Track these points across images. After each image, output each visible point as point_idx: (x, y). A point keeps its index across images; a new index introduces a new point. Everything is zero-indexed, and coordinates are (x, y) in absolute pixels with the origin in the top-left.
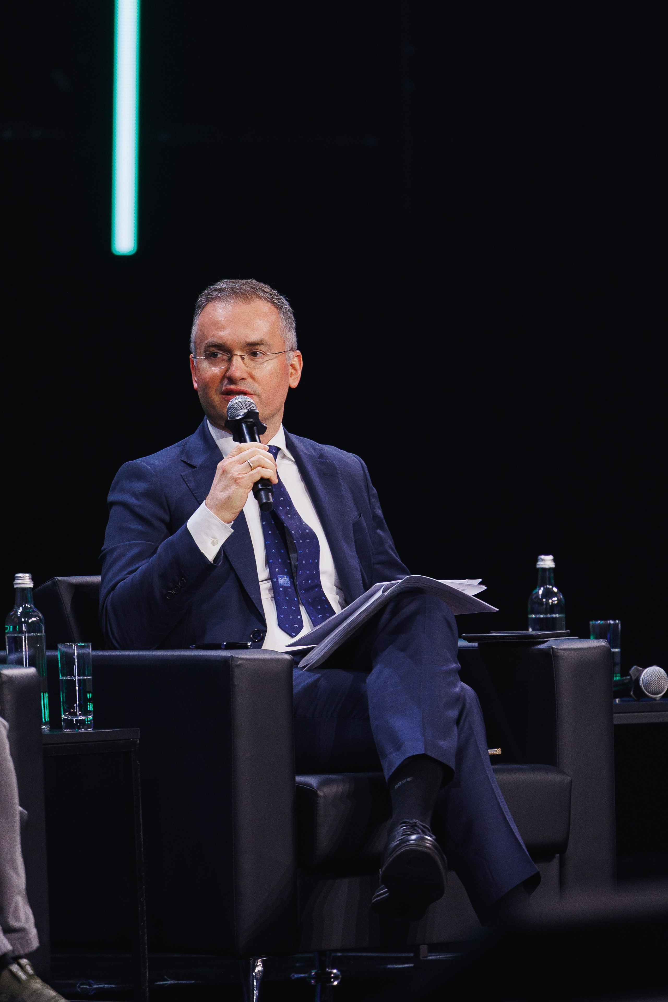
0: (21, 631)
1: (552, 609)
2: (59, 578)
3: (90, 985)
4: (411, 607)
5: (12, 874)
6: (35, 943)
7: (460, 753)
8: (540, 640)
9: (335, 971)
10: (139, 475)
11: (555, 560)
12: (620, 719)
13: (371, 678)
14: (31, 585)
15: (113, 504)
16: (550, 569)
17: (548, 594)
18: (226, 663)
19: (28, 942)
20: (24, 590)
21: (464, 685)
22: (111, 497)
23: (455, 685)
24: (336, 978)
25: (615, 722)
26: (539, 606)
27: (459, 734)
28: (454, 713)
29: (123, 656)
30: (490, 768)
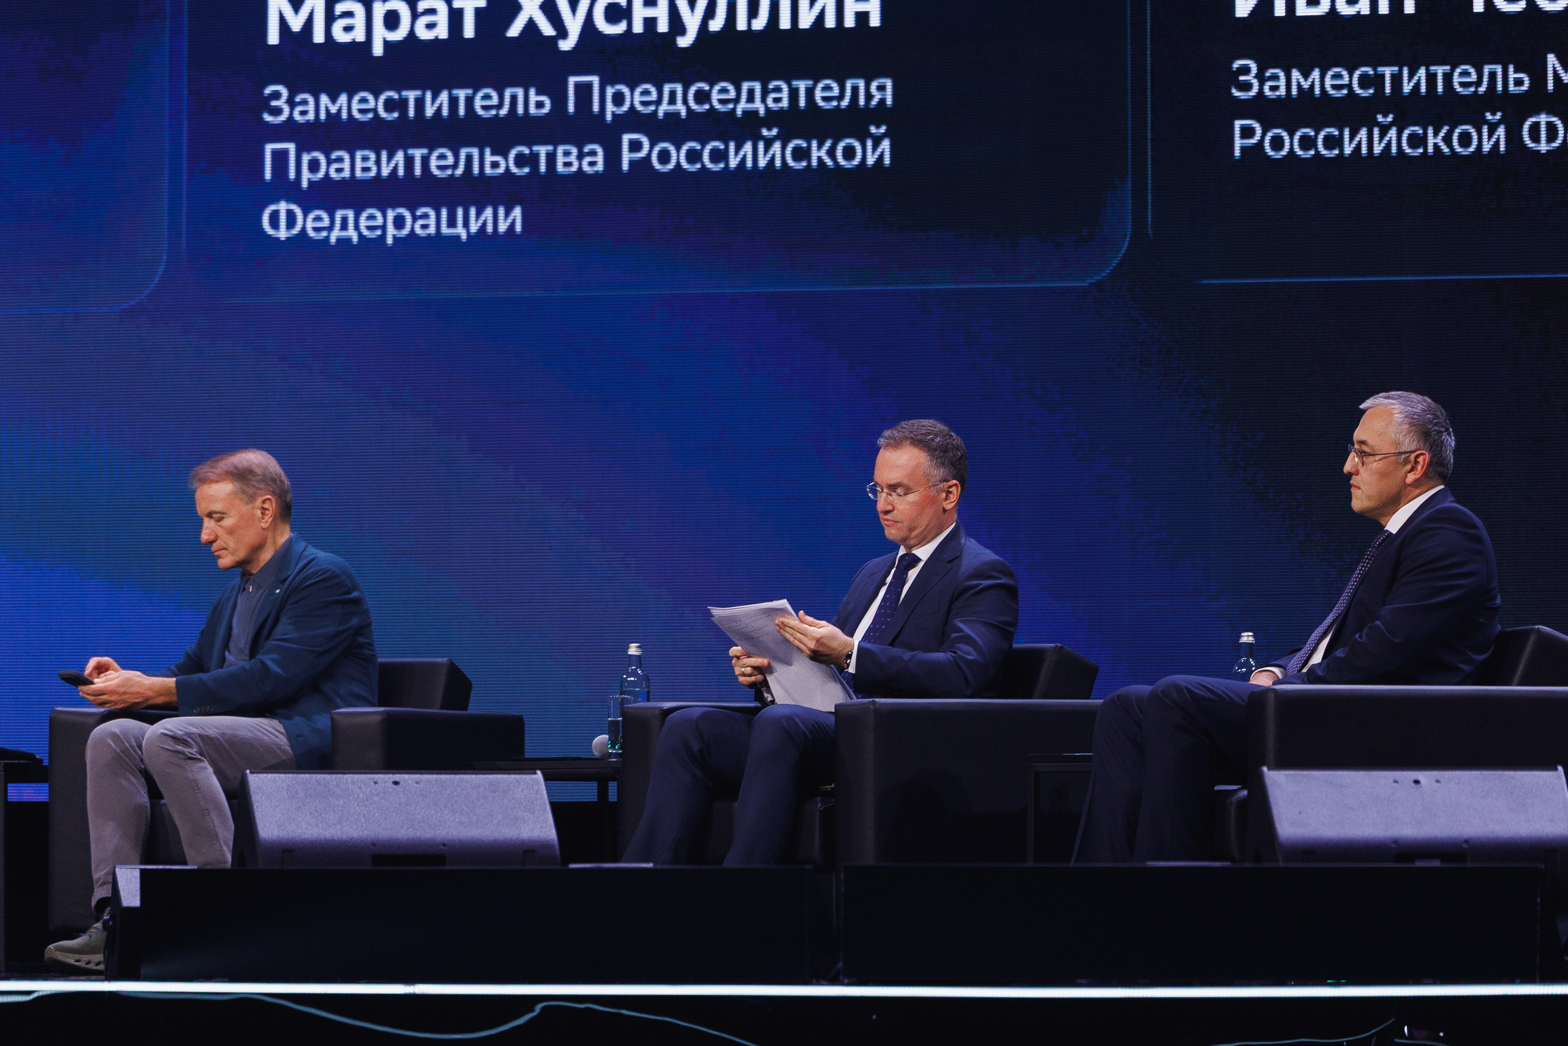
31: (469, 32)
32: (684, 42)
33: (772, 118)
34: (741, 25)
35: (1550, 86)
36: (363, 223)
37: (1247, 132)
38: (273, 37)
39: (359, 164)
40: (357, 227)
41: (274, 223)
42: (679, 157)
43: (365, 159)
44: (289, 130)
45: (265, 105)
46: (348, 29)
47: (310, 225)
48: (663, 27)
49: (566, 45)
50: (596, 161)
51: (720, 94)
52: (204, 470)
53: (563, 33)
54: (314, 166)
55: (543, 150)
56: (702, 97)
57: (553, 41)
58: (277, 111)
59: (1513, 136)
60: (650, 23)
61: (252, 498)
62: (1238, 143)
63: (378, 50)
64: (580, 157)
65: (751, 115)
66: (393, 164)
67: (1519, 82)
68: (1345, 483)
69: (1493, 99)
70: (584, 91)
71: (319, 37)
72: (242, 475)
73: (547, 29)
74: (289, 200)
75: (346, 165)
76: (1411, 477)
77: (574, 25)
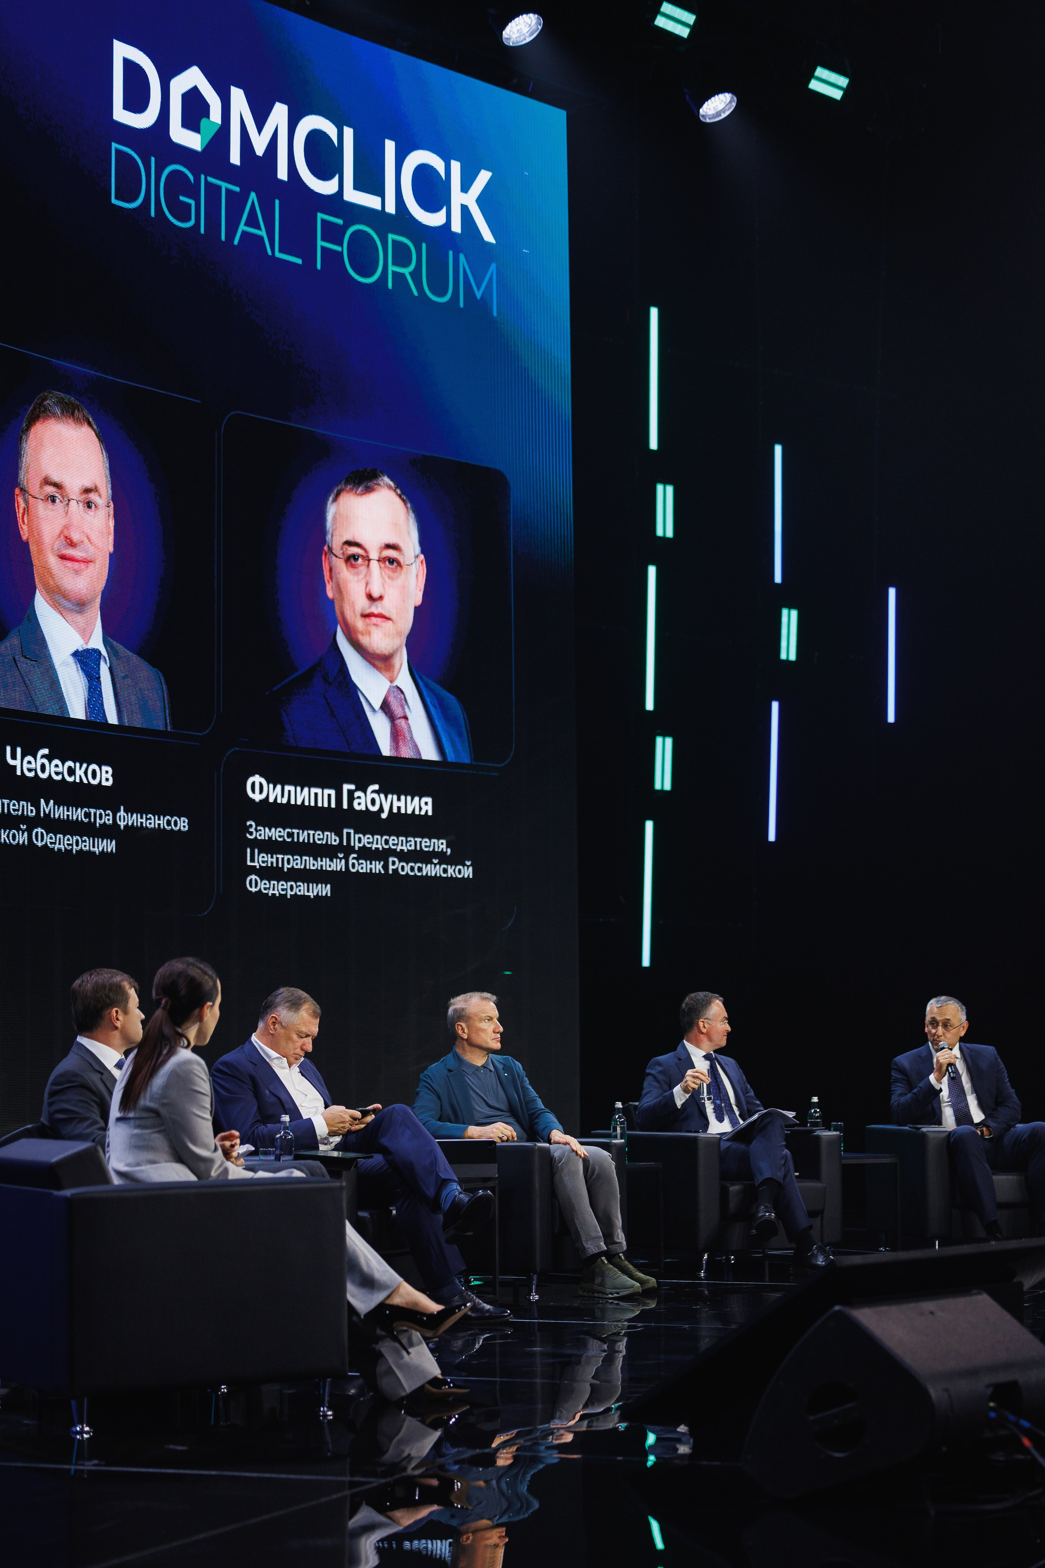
0: (617, 1124)
1: (817, 1118)
2: (631, 1103)
3: (638, 1261)
4: (768, 1120)
5: (617, 1221)
6: (625, 1248)
7: (785, 1177)
8: (814, 1131)
9: (733, 1257)
10: (659, 1064)
11: (818, 1099)
12: (844, 1162)
13: (751, 1146)
14: (622, 1107)
15: (649, 1074)
16: (816, 1102)
17: (816, 1112)
18: (696, 1138)
19: (622, 1247)
20: (619, 1109)
21: (787, 1150)
22: (648, 1071)
23: (783, 1151)
24: (733, 1260)
25: (843, 1163)
26: (812, 1117)
27: (785, 1169)
28: (783, 1162)
29: (653, 1134)
30: (795, 1180)
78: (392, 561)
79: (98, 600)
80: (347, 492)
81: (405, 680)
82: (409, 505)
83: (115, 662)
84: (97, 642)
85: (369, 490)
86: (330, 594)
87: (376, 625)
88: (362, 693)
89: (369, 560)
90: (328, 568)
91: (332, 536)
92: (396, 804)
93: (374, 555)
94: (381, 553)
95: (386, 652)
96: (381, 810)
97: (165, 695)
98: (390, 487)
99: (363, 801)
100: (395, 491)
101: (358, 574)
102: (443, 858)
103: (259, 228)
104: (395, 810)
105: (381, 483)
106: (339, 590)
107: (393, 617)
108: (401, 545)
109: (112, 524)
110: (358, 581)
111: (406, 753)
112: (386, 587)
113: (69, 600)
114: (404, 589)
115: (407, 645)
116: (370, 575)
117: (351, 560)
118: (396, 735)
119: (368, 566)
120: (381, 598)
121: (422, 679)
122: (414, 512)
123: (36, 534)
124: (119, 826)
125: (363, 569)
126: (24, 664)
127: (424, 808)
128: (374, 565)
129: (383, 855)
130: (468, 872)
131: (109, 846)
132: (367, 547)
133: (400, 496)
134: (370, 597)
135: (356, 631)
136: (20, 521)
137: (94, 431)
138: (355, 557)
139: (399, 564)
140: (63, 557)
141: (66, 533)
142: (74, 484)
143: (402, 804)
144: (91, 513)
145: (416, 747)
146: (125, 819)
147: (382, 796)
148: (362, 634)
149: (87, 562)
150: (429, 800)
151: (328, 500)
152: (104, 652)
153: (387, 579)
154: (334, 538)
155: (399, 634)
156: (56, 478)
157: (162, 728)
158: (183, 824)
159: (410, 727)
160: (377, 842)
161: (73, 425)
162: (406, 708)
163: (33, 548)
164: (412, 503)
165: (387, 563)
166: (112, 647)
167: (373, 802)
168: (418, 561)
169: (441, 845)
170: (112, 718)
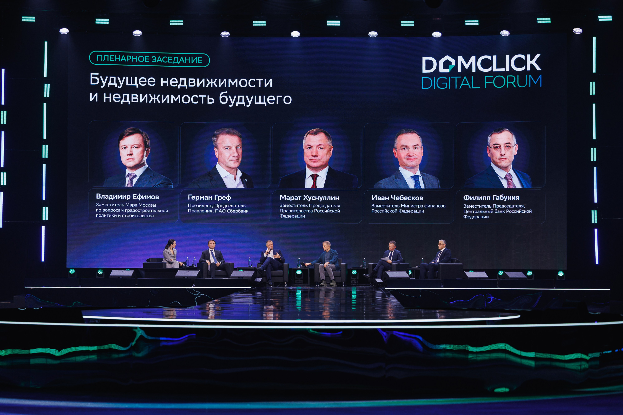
31: (300, 199)
32: (320, 201)
33: (329, 208)
34: (326, 200)
35: (401, 207)
36: (289, 216)
37: (373, 210)
38: (281, 199)
39: (289, 211)
40: (289, 217)
41: (281, 216)
42: (320, 211)
43: (290, 211)
44: (282, 208)
45: (280, 205)
46: (288, 199)
47: (284, 216)
48: (318, 200)
49: (309, 201)
50: (312, 211)
51: (324, 206)
52: (324, 242)
53: (309, 200)
54: (285, 211)
55: (307, 210)
56: (322, 206)
57: (308, 200)
58: (281, 206)
59: (398, 211)
60: (317, 199)
61: (328, 245)
62: (372, 211)
63: (291, 201)
64: (310, 211)
65: (327, 208)
66: (292, 211)
67: (398, 206)
68: (438, 247)
69: (396, 208)
70: (311, 205)
71: (285, 199)
72: (327, 243)
73: (307, 199)
74: (282, 214)
75: (288, 211)
76: (444, 246)
77: (310, 199)
78: (507, 146)
79: (419, 165)
80: (495, 133)
81: (511, 171)
82: (513, 134)
83: (424, 177)
84: (418, 173)
85: (501, 132)
86: (489, 156)
87: (503, 161)
88: (499, 175)
89: (501, 147)
90: (488, 150)
91: (490, 143)
92: (508, 198)
93: (502, 146)
94: (504, 145)
95: (506, 166)
96: (504, 199)
97: (439, 182)
98: (507, 131)
99: (499, 198)
100: (509, 131)
101: (498, 151)
102: (522, 209)
103: (467, 84)
104: (508, 199)
105: (505, 130)
106: (492, 154)
107: (508, 158)
108: (511, 142)
109: (423, 151)
110: (498, 152)
111: (511, 187)
112: (506, 152)
113: (410, 167)
114: (511, 153)
115: (512, 164)
116: (501, 150)
117: (496, 148)
118: (508, 184)
119: (501, 148)
120: (504, 155)
121: (516, 171)
122: (514, 135)
123: (399, 156)
124: (425, 208)
125: (499, 149)
126: (396, 180)
127: (517, 199)
128: (503, 148)
129: (505, 209)
130: (530, 211)
131: (423, 211)
132: (500, 144)
133: (510, 132)
134: (501, 155)
135: (497, 163)
136: (395, 154)
137: (417, 134)
138: (497, 147)
139: (510, 147)
140: (407, 159)
141: (408, 154)
142: (410, 145)
143: (510, 198)
144: (416, 150)
145: (515, 186)
146: (426, 206)
147: (504, 197)
148: (499, 163)
149: (415, 159)
150: (519, 197)
151: (488, 136)
152: (420, 175)
153: (506, 151)
154: (490, 144)
155: (510, 162)
156: (405, 145)
157: (437, 188)
158: (444, 206)
159: (513, 182)
160: (503, 207)
161: (410, 134)
162: (512, 177)
163: (399, 159)
164: (513, 133)
165: (506, 147)
166: (423, 174)
167: (502, 198)
168: (516, 145)
169: (522, 206)
170: (423, 187)
